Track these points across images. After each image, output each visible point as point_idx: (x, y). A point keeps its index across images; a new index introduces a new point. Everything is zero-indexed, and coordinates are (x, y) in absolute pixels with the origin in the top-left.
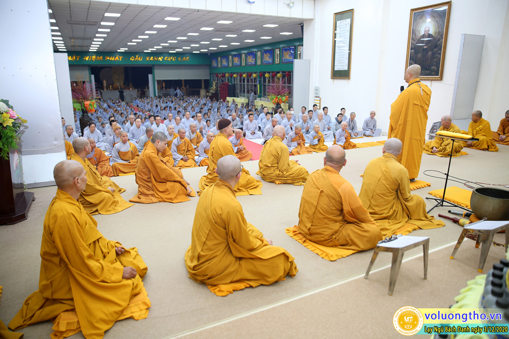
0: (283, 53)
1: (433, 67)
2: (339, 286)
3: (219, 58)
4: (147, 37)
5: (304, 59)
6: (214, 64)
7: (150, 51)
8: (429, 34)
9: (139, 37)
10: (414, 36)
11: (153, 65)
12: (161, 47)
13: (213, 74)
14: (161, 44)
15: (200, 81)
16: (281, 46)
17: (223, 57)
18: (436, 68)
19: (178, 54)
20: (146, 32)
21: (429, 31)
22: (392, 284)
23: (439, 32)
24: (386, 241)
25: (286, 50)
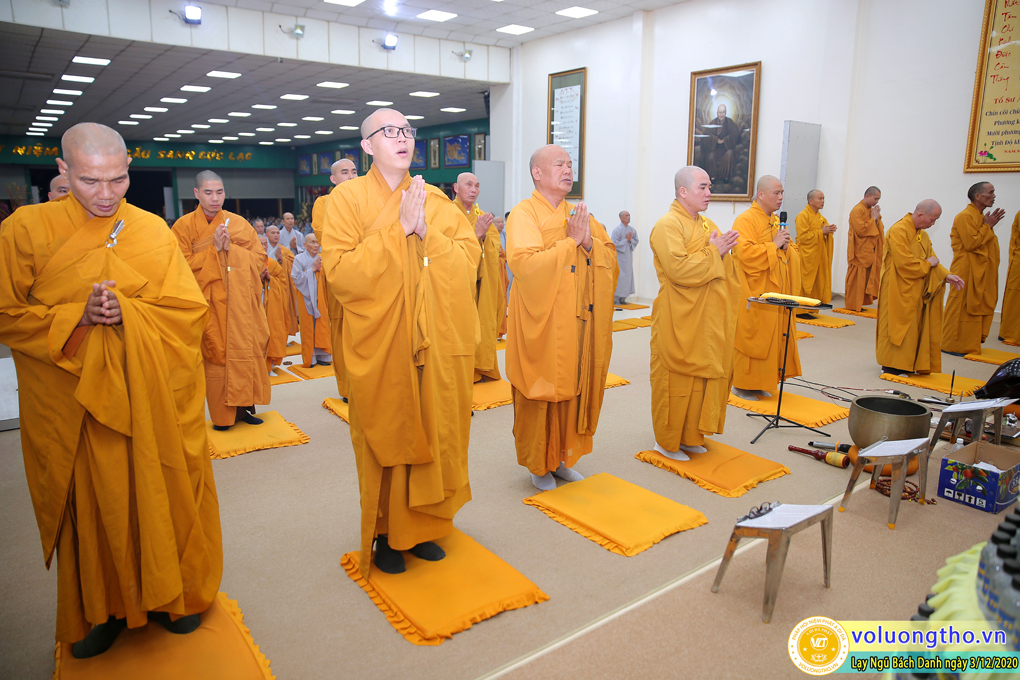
0: (445, 147)
1: (736, 179)
2: (653, 601)
3: (315, 157)
4: (165, 110)
5: (492, 159)
6: (304, 168)
7: (167, 139)
8: (726, 118)
9: (147, 109)
10: (699, 121)
11: (174, 169)
12: (192, 132)
13: (302, 188)
14: (193, 126)
15: (274, 202)
16: (442, 134)
17: (322, 154)
18: (741, 180)
19: (227, 145)
20: (164, 100)
21: (725, 112)
22: (769, 601)
23: (743, 115)
24: (752, 515)
25: (451, 142)
